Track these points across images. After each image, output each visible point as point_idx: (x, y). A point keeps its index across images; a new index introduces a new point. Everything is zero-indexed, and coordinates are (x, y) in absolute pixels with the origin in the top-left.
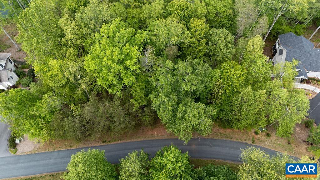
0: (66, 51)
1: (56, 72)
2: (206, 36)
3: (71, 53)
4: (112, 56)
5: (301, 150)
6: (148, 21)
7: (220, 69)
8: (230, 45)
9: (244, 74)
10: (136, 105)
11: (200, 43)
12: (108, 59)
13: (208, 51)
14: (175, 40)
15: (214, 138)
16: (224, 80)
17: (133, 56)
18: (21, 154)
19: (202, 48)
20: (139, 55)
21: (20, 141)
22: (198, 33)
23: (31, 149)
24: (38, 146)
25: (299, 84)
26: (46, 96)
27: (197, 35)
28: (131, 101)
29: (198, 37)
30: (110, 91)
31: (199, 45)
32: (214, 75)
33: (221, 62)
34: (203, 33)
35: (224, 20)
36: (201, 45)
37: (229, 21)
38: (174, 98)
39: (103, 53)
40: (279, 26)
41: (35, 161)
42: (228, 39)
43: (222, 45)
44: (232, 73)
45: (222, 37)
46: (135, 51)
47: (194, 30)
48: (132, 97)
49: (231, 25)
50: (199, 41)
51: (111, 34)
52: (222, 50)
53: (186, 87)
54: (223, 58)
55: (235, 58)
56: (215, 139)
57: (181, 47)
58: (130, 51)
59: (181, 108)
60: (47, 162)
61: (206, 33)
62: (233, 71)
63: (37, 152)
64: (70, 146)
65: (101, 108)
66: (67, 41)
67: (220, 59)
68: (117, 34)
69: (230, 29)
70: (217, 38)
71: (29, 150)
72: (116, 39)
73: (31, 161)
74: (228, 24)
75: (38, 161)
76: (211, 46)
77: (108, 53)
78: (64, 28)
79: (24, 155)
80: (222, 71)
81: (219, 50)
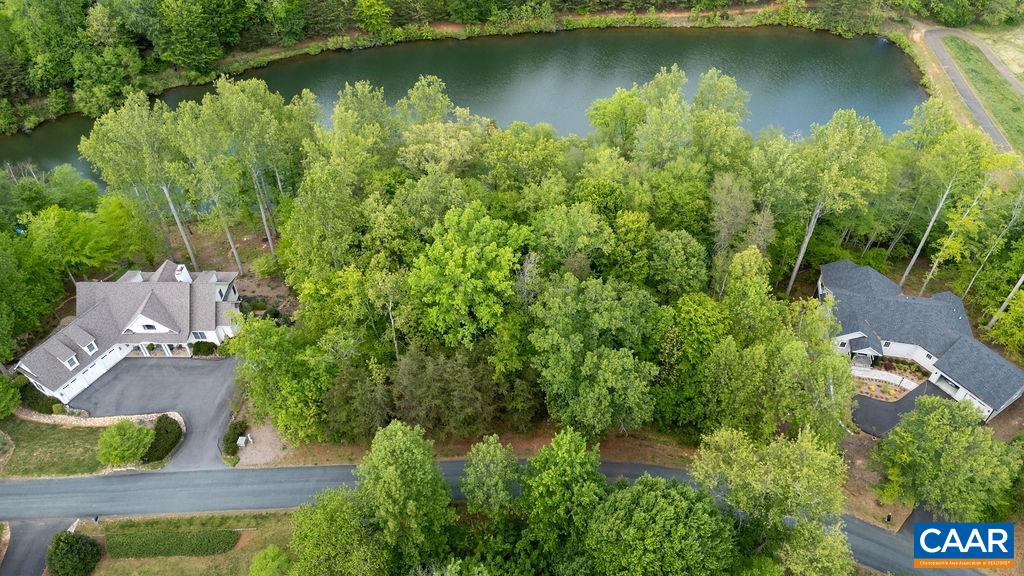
0: (371, 257)
1: (351, 290)
2: (648, 243)
3: (379, 263)
4: (464, 259)
5: (864, 503)
6: (532, 214)
7: (674, 307)
8: (694, 260)
9: (724, 318)
10: (500, 367)
11: (636, 256)
12: (457, 266)
13: (652, 273)
14: (583, 241)
15: (666, 466)
16: (684, 330)
17: (503, 263)
18: (248, 468)
19: (639, 266)
20: (514, 263)
21: (247, 442)
22: (631, 236)
23: (269, 459)
24: (283, 454)
25: (868, 369)
26: (331, 331)
27: (629, 241)
28: (490, 359)
29: (632, 244)
30: (449, 338)
31: (633, 260)
32: (663, 317)
33: (678, 296)
34: (641, 238)
35: (689, 219)
36: (637, 260)
37: (698, 222)
38: (577, 338)
39: (447, 254)
40: (826, 248)
41: (275, 482)
42: (689, 250)
43: (679, 258)
44: (698, 314)
45: (678, 243)
46: (507, 255)
47: (623, 229)
48: (491, 353)
49: (704, 230)
50: (633, 253)
51: (464, 225)
52: (679, 270)
53: (600, 321)
54: (681, 286)
55: (709, 287)
56: (668, 469)
57: (597, 264)
58: (497, 256)
59: (591, 358)
60: (299, 485)
61: (648, 240)
62: (701, 309)
63: (279, 466)
64: (350, 459)
65: (430, 367)
66: (373, 239)
67: (676, 287)
68: (477, 225)
69: (700, 237)
70: (668, 246)
71: (263, 461)
72: (472, 234)
73: (266, 482)
74: (696, 227)
75: (281, 482)
76: (658, 262)
77: (458, 252)
78: (373, 215)
79: (253, 470)
80: (679, 311)
81: (672, 269)
